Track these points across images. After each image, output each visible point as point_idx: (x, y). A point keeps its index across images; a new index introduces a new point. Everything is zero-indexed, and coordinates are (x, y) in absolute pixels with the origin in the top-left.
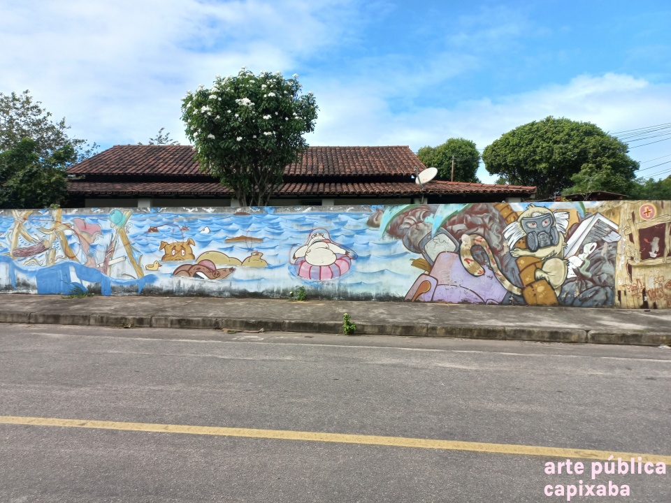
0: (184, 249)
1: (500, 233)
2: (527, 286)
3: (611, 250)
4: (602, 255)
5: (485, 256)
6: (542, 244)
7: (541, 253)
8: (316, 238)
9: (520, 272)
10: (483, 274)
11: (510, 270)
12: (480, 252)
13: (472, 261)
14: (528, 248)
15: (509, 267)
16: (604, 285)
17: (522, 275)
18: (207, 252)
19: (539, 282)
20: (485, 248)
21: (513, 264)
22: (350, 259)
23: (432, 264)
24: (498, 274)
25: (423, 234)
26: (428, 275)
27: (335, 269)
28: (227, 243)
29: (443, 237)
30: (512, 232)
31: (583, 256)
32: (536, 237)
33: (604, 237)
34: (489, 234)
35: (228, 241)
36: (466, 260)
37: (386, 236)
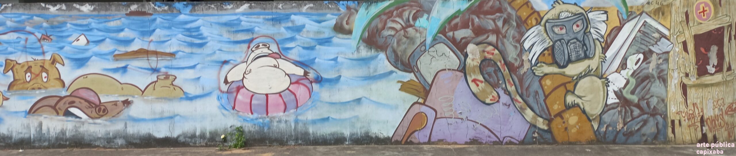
0: (47, 72)
1: (518, 41)
2: (556, 116)
3: (661, 64)
4: (650, 71)
5: (500, 75)
6: (573, 58)
7: (573, 70)
8: (258, 52)
9: (546, 97)
10: (498, 101)
11: (532, 94)
12: (493, 69)
13: (482, 82)
14: (555, 63)
15: (532, 90)
16: (654, 113)
17: (548, 101)
18: (85, 76)
19: (571, 110)
20: (499, 64)
21: (536, 86)
22: (311, 82)
23: (428, 88)
24: (517, 101)
25: (413, 43)
26: (424, 104)
27: (289, 98)
28: (117, 60)
29: (442, 48)
30: (534, 40)
31: (626, 73)
32: (565, 46)
33: (653, 45)
34: (503, 44)
35: (117, 57)
36: (474, 81)
37: (362, 48)
